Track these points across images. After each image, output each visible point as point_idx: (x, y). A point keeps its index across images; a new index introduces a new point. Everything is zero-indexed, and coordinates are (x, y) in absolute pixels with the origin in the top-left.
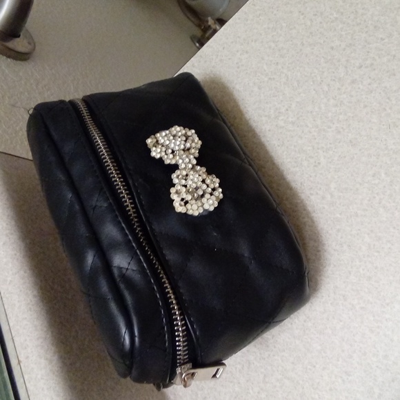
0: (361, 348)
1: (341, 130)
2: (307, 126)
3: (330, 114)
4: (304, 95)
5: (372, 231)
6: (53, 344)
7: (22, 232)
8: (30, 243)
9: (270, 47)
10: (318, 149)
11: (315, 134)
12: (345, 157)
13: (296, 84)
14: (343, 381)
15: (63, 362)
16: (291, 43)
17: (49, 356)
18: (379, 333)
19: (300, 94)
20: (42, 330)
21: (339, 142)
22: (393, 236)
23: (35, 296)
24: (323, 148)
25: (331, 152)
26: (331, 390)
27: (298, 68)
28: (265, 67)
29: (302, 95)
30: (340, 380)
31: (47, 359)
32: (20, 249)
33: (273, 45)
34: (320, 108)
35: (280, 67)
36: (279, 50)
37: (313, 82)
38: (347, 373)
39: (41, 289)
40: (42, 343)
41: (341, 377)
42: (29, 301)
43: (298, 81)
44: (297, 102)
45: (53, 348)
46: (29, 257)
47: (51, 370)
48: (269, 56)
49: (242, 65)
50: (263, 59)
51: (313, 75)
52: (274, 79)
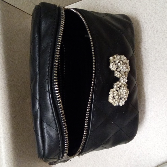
0: (130, 150)
1: (165, 64)
2: (151, 54)
3: (164, 54)
4: (157, 39)
5: (156, 112)
6: (8, 107)
7: (5, 49)
8: (8, 56)
9: (152, 6)
10: (151, 67)
11: (153, 60)
12: (161, 76)
13: (156, 31)
14: (119, 157)
15: (11, 116)
16: (163, 9)
17: (6, 112)
18: (140, 148)
19: (155, 37)
20: (5, 100)
21: (162, 69)
22: (163, 118)
23: (5, 83)
24: (153, 67)
25: (156, 71)
26: (112, 158)
27: (160, 24)
28: (145, 15)
29: (156, 38)
30: (117, 157)
31: (5, 113)
32: (2, 58)
33: (154, 5)
34: (161, 49)
35: (152, 18)
36: (156, 10)
37: (164, 35)
38: (121, 156)
39: (8, 80)
40: (4, 106)
41: (118, 156)
42: (2, 85)
43: (157, 30)
44: (152, 40)
45: (8, 109)
46: (6, 63)
47: (5, 119)
48: (150, 10)
49: (135, 7)
50: (146, 10)
51: (165, 31)
52: (147, 23)
